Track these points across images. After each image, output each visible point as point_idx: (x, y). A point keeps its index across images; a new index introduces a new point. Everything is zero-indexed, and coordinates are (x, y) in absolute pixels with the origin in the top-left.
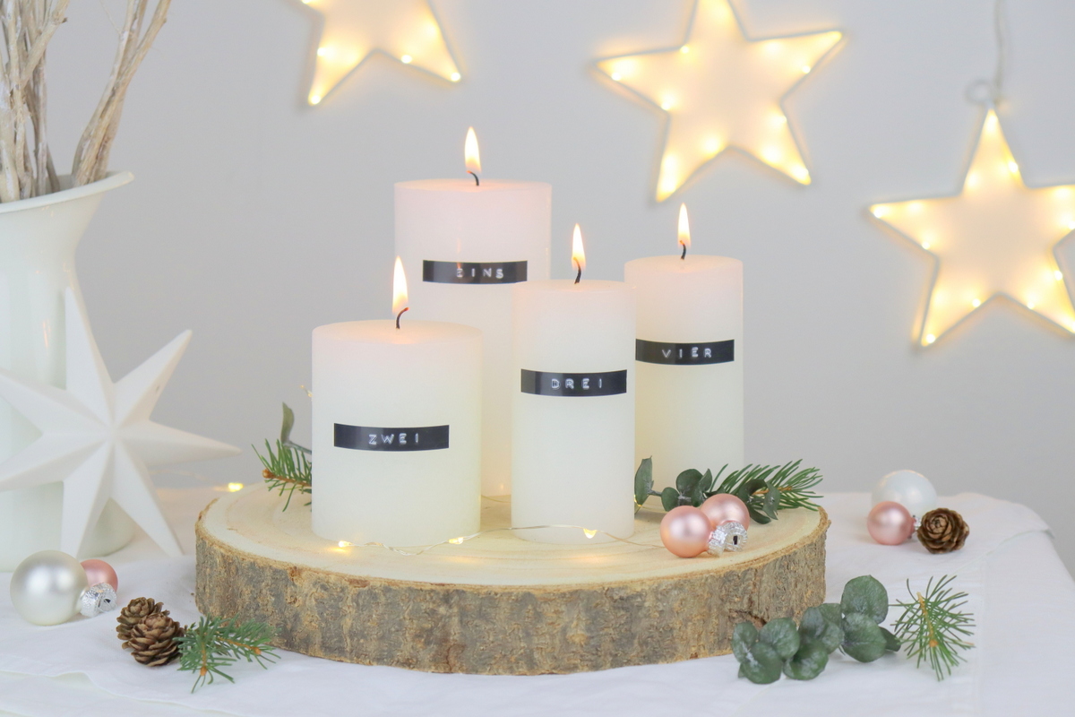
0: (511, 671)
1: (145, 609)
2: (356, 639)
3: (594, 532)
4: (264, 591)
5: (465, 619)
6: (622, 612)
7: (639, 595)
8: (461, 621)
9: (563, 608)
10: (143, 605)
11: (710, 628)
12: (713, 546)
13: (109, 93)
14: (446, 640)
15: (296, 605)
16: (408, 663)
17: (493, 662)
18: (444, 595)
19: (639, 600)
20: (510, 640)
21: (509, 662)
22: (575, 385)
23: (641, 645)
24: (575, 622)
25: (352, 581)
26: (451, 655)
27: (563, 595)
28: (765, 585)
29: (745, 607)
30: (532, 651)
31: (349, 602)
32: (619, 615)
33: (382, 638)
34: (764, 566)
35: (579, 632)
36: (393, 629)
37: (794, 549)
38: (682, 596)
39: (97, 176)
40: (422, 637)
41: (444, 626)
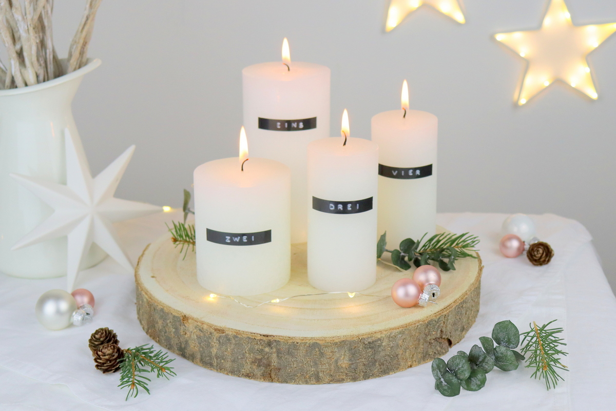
0: (307, 383)
1: (103, 337)
2: (219, 360)
3: (354, 294)
4: (169, 324)
5: (280, 355)
6: (370, 350)
7: (379, 339)
8: (278, 356)
9: (336, 350)
10: (102, 334)
11: (419, 350)
12: (421, 303)
13: (84, 20)
14: (269, 365)
15: (186, 336)
16: (248, 376)
17: (296, 378)
18: (268, 342)
19: (379, 342)
20: (305, 367)
21: (305, 378)
22: (343, 208)
23: (379, 365)
24: (343, 357)
25: (216, 330)
26: (272, 373)
27: (336, 344)
28: (450, 320)
29: (439, 335)
30: (318, 372)
31: (215, 340)
32: (368, 351)
33: (234, 361)
34: (449, 312)
35: (345, 362)
36: (240, 357)
37: (466, 296)
38: (404, 337)
39: (80, 66)
40: (256, 363)
41: (268, 358)
